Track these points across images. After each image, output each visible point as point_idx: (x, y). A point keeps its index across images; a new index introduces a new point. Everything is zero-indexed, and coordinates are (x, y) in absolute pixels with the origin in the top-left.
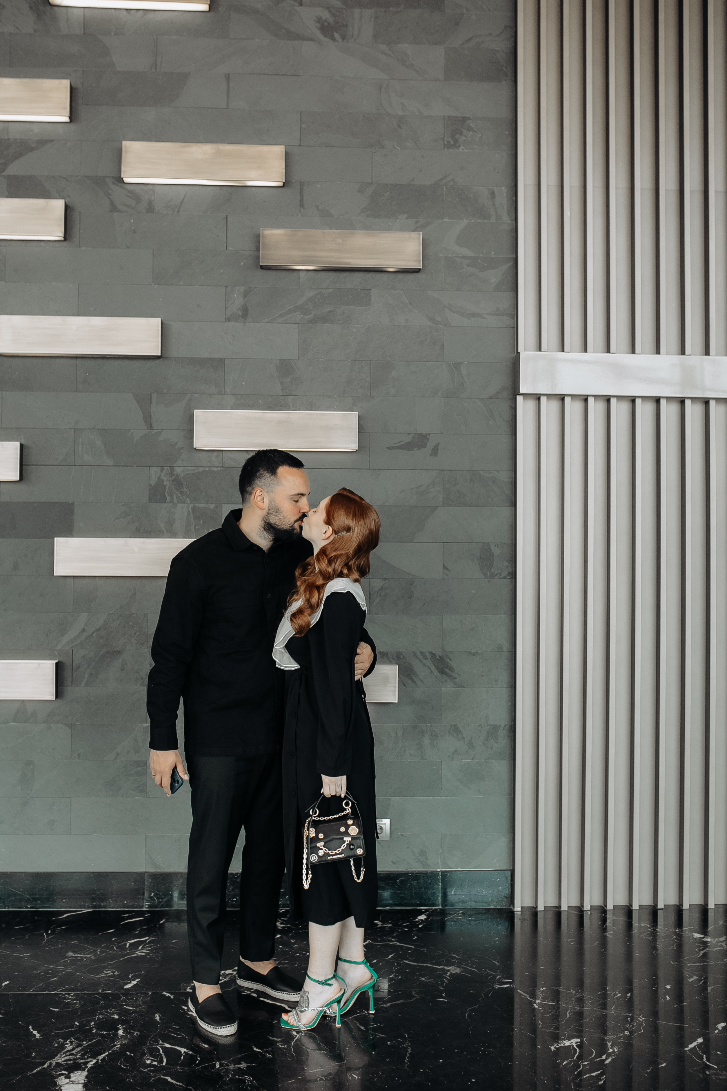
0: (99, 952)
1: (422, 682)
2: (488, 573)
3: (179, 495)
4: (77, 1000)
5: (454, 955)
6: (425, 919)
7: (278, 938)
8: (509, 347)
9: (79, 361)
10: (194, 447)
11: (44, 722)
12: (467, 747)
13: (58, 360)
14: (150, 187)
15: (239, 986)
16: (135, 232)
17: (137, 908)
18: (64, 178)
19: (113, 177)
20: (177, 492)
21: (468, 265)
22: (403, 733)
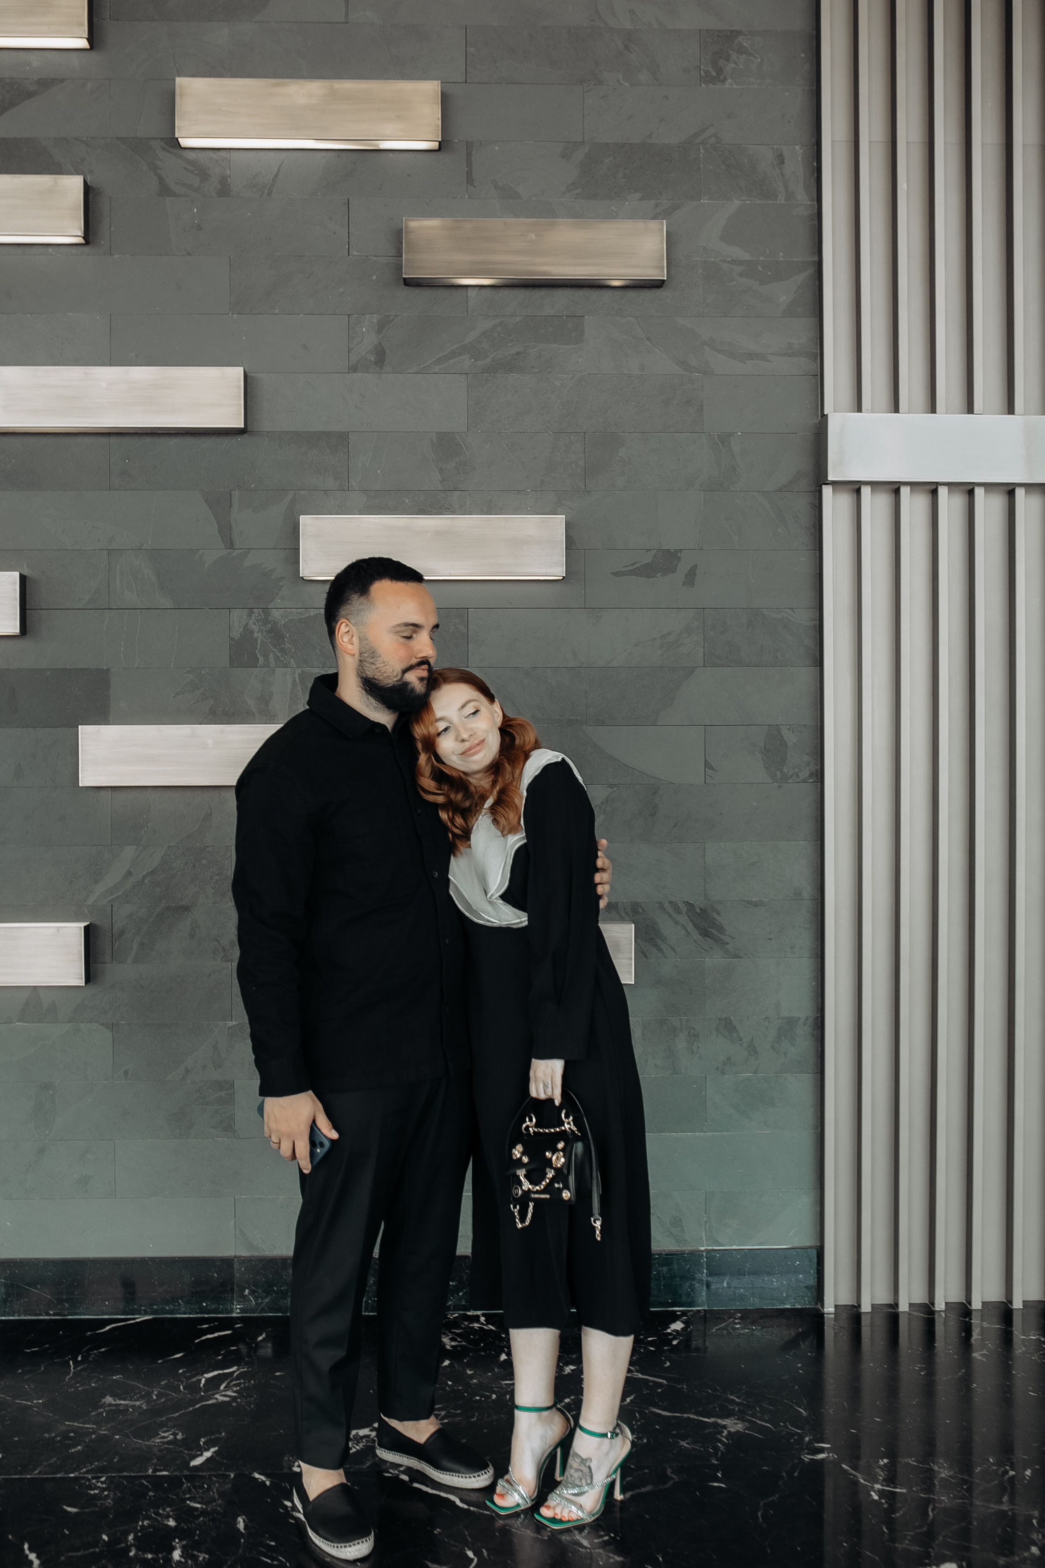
0: (156, 1395)
1: (674, 950)
2: (778, 773)
3: (279, 654)
4: (109, 1491)
5: (732, 1397)
6: (682, 1329)
7: (446, 1366)
8: (809, 407)
9: (113, 440)
10: (301, 576)
11: (70, 1021)
12: (746, 1053)
13: (79, 439)
14: (223, 154)
15: (380, 1459)
16: (199, 228)
17: (222, 1314)
18: (84, 142)
19: (162, 139)
20: (275, 650)
21: (741, 275)
22: (643, 1032)
